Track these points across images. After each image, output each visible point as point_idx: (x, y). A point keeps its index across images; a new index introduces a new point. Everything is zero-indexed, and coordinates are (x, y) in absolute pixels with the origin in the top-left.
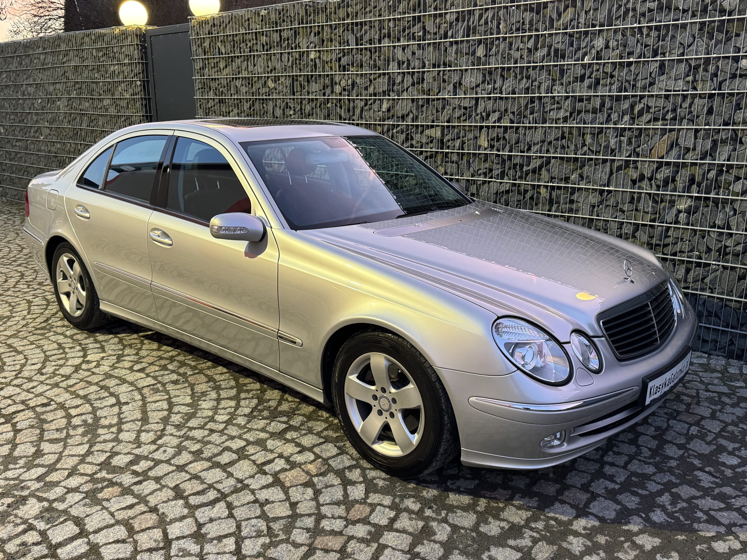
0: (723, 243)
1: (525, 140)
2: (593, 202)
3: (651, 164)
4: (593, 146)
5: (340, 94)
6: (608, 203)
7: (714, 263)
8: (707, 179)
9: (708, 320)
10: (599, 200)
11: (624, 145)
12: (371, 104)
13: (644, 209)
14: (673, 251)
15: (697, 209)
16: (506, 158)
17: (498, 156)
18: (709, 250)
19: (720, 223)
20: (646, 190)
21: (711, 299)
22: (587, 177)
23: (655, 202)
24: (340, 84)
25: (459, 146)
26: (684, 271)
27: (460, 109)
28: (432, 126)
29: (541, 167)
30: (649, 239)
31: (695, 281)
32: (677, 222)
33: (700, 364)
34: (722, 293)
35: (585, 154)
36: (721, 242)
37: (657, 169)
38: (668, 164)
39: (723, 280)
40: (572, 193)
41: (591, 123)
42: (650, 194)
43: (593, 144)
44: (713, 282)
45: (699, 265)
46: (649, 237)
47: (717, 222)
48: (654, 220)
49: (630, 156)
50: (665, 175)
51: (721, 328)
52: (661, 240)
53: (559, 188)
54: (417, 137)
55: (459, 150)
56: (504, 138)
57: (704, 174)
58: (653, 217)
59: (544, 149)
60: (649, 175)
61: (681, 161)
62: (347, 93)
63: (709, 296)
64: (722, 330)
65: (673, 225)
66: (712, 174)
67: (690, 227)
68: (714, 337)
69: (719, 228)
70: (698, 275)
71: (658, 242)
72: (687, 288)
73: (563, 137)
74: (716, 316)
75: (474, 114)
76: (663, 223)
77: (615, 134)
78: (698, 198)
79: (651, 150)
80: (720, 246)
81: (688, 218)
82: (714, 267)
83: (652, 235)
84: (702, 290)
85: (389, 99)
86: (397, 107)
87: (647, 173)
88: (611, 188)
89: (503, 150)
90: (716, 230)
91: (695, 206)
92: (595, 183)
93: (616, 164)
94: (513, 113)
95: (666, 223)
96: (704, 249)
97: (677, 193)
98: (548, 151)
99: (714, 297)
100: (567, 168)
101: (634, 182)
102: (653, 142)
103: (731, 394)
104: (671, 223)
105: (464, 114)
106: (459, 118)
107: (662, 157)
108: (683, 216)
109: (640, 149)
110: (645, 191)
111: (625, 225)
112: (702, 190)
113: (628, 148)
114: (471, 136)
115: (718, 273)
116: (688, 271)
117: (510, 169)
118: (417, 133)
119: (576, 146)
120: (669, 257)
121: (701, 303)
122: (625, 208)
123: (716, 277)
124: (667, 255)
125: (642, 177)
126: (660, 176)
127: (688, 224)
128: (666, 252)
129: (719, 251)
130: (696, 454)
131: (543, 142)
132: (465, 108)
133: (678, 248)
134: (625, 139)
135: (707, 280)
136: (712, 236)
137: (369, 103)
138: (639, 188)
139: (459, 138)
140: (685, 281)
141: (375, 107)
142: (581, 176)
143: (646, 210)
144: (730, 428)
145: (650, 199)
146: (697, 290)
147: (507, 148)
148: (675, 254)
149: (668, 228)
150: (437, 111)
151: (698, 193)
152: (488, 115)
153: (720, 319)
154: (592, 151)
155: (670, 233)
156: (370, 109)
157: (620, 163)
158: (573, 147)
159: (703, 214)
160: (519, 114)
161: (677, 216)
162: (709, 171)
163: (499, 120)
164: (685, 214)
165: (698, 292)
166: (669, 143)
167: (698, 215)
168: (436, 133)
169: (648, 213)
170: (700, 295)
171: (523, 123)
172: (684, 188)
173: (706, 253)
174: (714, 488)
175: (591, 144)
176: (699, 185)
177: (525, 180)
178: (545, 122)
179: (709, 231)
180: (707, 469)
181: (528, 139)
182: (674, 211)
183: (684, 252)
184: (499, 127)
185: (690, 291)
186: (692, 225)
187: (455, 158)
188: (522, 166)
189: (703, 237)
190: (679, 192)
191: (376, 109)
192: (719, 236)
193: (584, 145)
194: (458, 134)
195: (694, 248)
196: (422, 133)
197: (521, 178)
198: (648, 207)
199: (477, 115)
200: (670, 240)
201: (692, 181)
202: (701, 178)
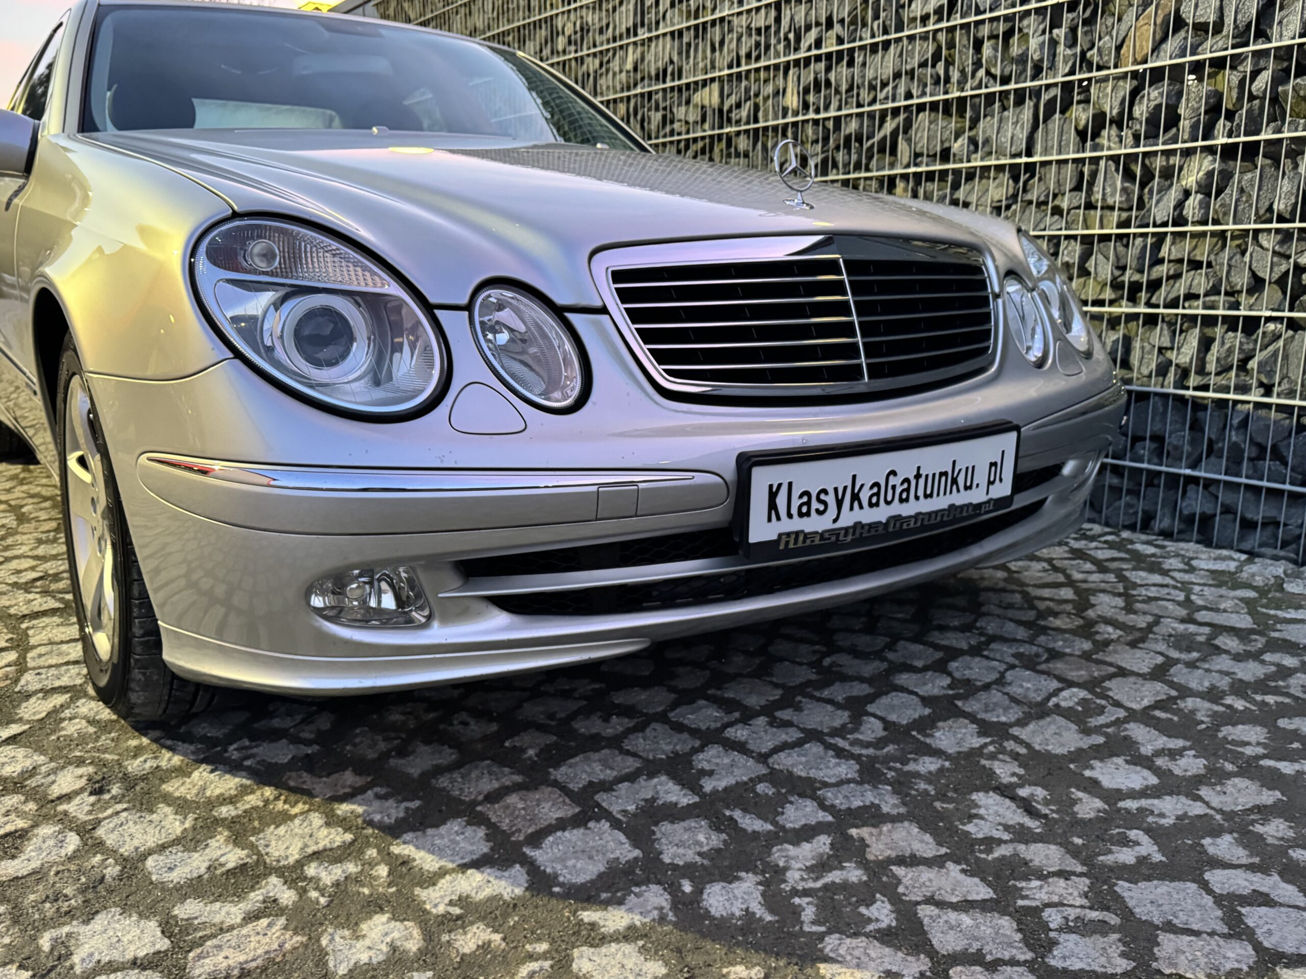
0: (1292, 261)
1: (863, 76)
2: (996, 198)
3: (1121, 83)
4: (995, 65)
5: (564, 52)
6: (1028, 197)
7: (1268, 313)
8: (1252, 97)
9: (1255, 469)
10: (1011, 191)
11: (1061, 49)
12: (608, 62)
13: (1104, 199)
14: (1172, 296)
15: (1226, 176)
16: (830, 125)
17: (816, 122)
18: (1257, 284)
19: (1282, 207)
20: (1109, 148)
21: (1262, 412)
22: (987, 141)
23: (1129, 175)
24: (563, 33)
25: (749, 116)
26: (1195, 343)
27: (750, 35)
28: (705, 83)
29: (895, 133)
30: (1117, 273)
31: (1224, 370)
32: (1180, 220)
33: (1212, 572)
34: (1291, 394)
35: (979, 87)
36: (1289, 257)
37: (1135, 93)
38: (1157, 75)
39: (1293, 360)
40: (956, 186)
41: (991, 10)
42: (1115, 159)
43: (996, 57)
44: (1267, 367)
45: (1231, 323)
46: (1118, 268)
47: (1275, 207)
48: (1125, 224)
49: (1072, 72)
50: (1152, 104)
51: (1287, 487)
52: (1141, 271)
53: (930, 176)
54: (680, 112)
55: (748, 123)
56: (828, 83)
57: (1242, 82)
58: (1125, 215)
59: (902, 90)
60: (1115, 112)
61: (1189, 58)
62: (573, 48)
63: (1258, 405)
64: (1290, 492)
65: (1170, 229)
66: (1264, 80)
67: (1210, 228)
68: (1272, 513)
69: (1281, 219)
70: (1230, 351)
71: (1136, 277)
72: (1205, 388)
73: (936, 57)
74: (1278, 455)
75: (773, 41)
76: (1147, 226)
77: (1042, 27)
78: (1229, 152)
79: (1119, 48)
80: (1283, 268)
81: (1205, 205)
82: (1271, 326)
83: (1121, 263)
84: (1243, 389)
85: (635, 43)
86: (651, 57)
87: (1111, 107)
88: (1036, 159)
89: (827, 108)
90: (1275, 225)
91: (1220, 172)
92: (1000, 153)
93: (1045, 97)
94: (842, 21)
95: (1155, 225)
96: (1242, 280)
97: (1179, 145)
98: (909, 96)
99: (1268, 406)
100: (946, 126)
101: (1082, 134)
102: (1124, 26)
103: (1252, 631)
104: (1165, 224)
105: (758, 45)
106: (748, 56)
107: (1145, 61)
108: (1194, 201)
109: (1095, 50)
110: (1105, 153)
111: (1063, 244)
112: (1239, 126)
113: (1068, 52)
114: (770, 89)
115: (1281, 343)
116: (1206, 344)
117: (837, 148)
118: (679, 105)
119: (963, 72)
120: (1161, 310)
121: (1236, 422)
122: (1065, 205)
123: (1275, 354)
124: (1157, 306)
125: (1099, 120)
126: (1141, 110)
127: (1204, 222)
128: (1154, 300)
129: (1281, 282)
130: (1023, 751)
131: (897, 75)
132: (759, 31)
133: (1181, 287)
134: (1060, 33)
135: (1253, 364)
136: (1265, 244)
137: (605, 59)
138: (1095, 148)
139: (749, 99)
140: (1201, 370)
141: (615, 65)
142: (973, 141)
143: (1110, 201)
144: (1190, 703)
145: (1117, 170)
146: (1226, 389)
147: (834, 104)
148: (1174, 304)
149: (1161, 237)
150: (713, 50)
151: (1229, 136)
152: (798, 39)
153: (1286, 464)
154: (994, 77)
155: (1164, 252)
156: (607, 71)
157: (1053, 92)
158: (955, 76)
159: (1242, 191)
160: (853, 22)
161: (1180, 205)
162: (1255, 74)
163: (818, 44)
164: (1199, 196)
165: (1231, 396)
166: (1159, 21)
167: (1231, 193)
168: (709, 97)
169: (1112, 208)
170: (1236, 402)
171: (861, 39)
172: (1195, 127)
173: (1250, 292)
174: (1000, 842)
175: (992, 62)
176: (1230, 116)
177: (868, 169)
178: (899, 28)
179: (1257, 232)
180: (1023, 792)
181: (870, 74)
182: (1174, 195)
183: (1196, 297)
184: (818, 58)
185: (1210, 394)
186: (1216, 222)
187: (743, 144)
188: (859, 140)
189: (1243, 253)
190: (1184, 142)
191: (617, 69)
192: (1282, 243)
193: (978, 64)
194: (747, 90)
195: (1221, 279)
196: (688, 102)
197: (858, 167)
198: (1113, 194)
199: (779, 42)
200: (1163, 270)
201: (1214, 109)
202: (1235, 94)
